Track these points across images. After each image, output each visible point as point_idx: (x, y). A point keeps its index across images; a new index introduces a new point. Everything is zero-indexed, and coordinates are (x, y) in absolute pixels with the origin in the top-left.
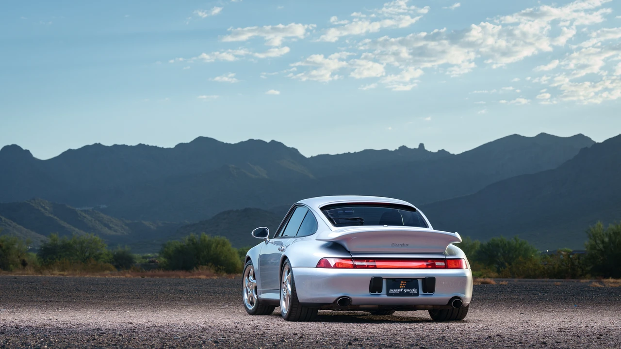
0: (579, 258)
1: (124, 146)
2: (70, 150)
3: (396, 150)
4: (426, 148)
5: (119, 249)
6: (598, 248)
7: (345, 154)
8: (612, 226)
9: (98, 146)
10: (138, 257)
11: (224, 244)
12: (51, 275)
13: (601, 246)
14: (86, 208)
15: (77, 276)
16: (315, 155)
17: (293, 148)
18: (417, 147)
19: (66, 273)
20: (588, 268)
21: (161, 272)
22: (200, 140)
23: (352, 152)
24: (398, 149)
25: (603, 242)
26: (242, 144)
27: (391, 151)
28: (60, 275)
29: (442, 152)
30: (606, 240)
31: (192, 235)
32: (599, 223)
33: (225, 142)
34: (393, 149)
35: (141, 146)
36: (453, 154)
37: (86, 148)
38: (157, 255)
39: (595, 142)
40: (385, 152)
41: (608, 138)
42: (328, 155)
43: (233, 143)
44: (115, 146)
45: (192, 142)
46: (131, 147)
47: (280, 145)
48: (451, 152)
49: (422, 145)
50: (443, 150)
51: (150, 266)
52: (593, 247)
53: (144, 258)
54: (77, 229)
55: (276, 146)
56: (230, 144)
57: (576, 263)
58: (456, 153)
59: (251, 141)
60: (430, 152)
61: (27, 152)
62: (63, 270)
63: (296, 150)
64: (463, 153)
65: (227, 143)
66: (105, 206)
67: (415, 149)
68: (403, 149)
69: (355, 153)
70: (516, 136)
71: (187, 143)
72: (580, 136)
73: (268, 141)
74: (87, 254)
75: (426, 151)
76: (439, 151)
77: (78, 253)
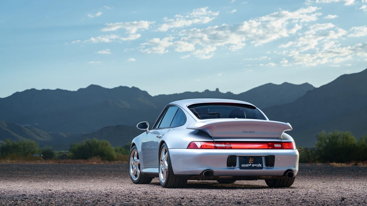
0: (312, 152)
1: (48, 90)
2: (17, 93)
5: (46, 148)
6: (323, 146)
7: (174, 94)
8: (331, 133)
9: (33, 90)
10: (56, 152)
11: (106, 145)
12: (5, 162)
13: (324, 145)
14: (27, 125)
15: (21, 163)
16: (157, 95)
18: (215, 90)
19: (14, 162)
20: (317, 157)
21: (70, 161)
22: (92, 87)
23: (178, 93)
24: (204, 91)
25: (326, 142)
26: (116, 88)
28: (11, 162)
30: (328, 141)
31: (88, 139)
32: (323, 131)
33: (106, 88)
34: (201, 92)
35: (58, 90)
37: (27, 91)
38: (67, 151)
39: (315, 87)
40: (197, 93)
42: (164, 95)
43: (110, 88)
44: (43, 90)
45: (87, 88)
46: (52, 90)
48: (234, 93)
49: (217, 89)
50: (230, 92)
51: (63, 157)
52: (320, 145)
53: (60, 153)
54: (21, 137)
55: (135, 90)
57: (310, 154)
59: (121, 87)
60: (222, 93)
62: (13, 160)
63: (146, 92)
64: (241, 93)
66: (37, 124)
67: (214, 92)
68: (207, 91)
69: (180, 93)
70: (270, 84)
71: (84, 89)
72: (306, 84)
73: (130, 87)
75: (220, 92)
76: (227, 93)
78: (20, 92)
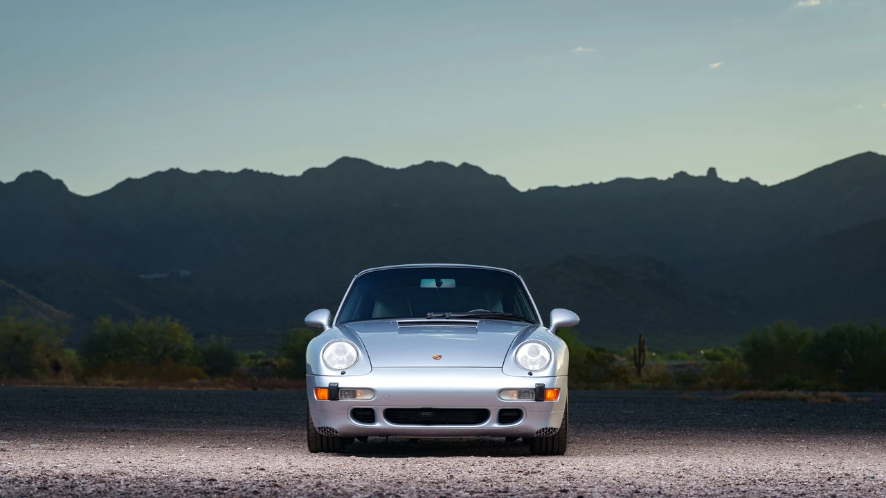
1: (218, 174)
2: (129, 181)
3: (669, 179)
4: (720, 175)
7: (584, 186)
9: (175, 173)
10: (243, 355)
12: (103, 385)
15: (146, 388)
17: (498, 177)
18: (704, 173)
19: (126, 382)
22: (345, 164)
23: (596, 182)
24: (672, 176)
26: (413, 169)
27: (661, 181)
28: (117, 385)
29: (747, 183)
33: (385, 166)
34: (665, 178)
35: (246, 172)
36: (765, 186)
37: (157, 176)
40: (652, 181)
42: (556, 188)
43: (398, 167)
44: (204, 173)
45: (331, 166)
46: (230, 174)
47: (477, 170)
48: (762, 183)
49: (712, 171)
50: (748, 179)
51: (264, 370)
53: (254, 358)
55: (470, 172)
56: (394, 170)
58: (769, 184)
59: (428, 164)
60: (727, 183)
61: (60, 183)
62: (122, 378)
63: (504, 179)
64: (782, 184)
65: (387, 168)
66: (187, 272)
67: (701, 177)
68: (681, 176)
69: (601, 183)
70: (870, 156)
71: (323, 169)
73: (457, 164)
74: (160, 352)
75: (720, 180)
76: (741, 180)
77: (144, 350)
78: (136, 180)
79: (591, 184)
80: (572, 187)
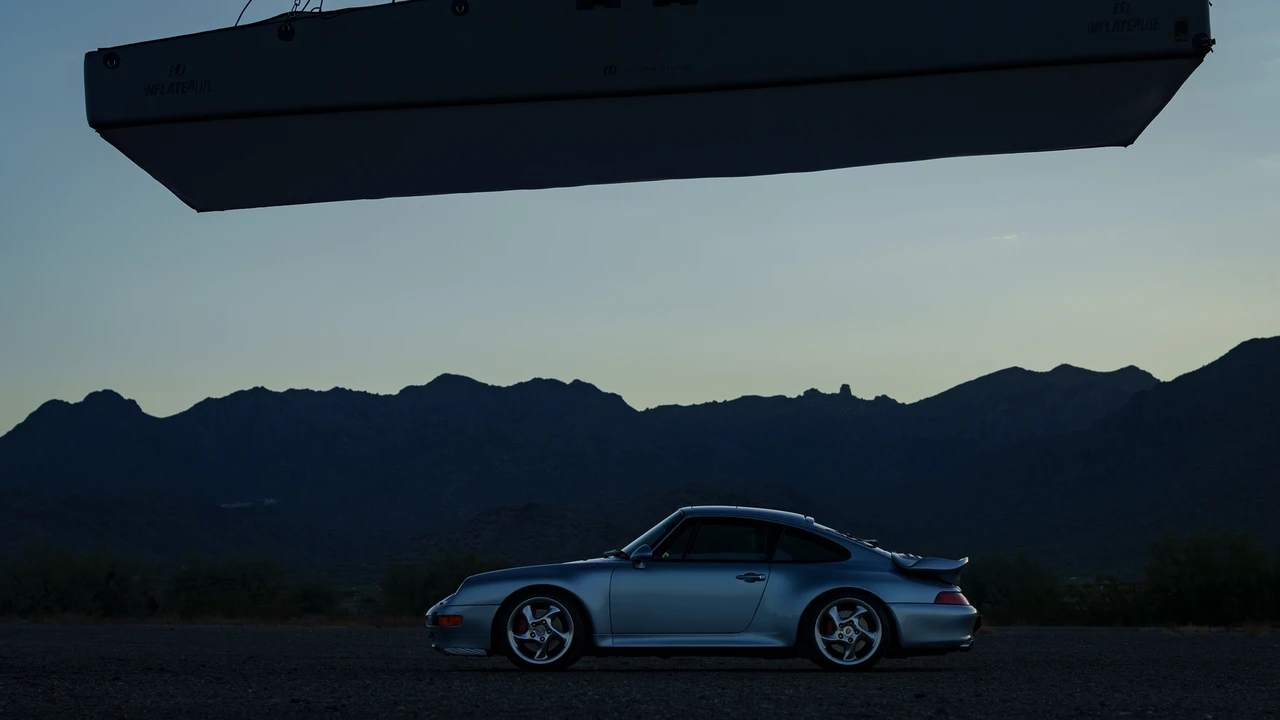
1: (307, 392)
2: (209, 399)
3: (799, 396)
4: (853, 393)
7: (707, 405)
9: (259, 392)
14: (238, 505)
16: (652, 406)
17: (613, 394)
18: (837, 391)
22: (445, 379)
23: (720, 400)
24: (802, 394)
26: (520, 387)
27: (791, 399)
29: (883, 401)
33: (489, 384)
34: (794, 396)
35: (337, 391)
37: (238, 395)
39: (1158, 380)
40: (780, 399)
41: (1181, 374)
43: (504, 385)
44: (291, 391)
45: (430, 385)
46: (320, 392)
47: (590, 387)
48: (900, 401)
49: (845, 388)
50: (884, 397)
55: (582, 390)
56: (499, 387)
58: (907, 402)
59: (537, 381)
60: (862, 401)
61: (132, 403)
63: (619, 397)
64: (921, 402)
65: (493, 386)
67: (833, 395)
68: (812, 394)
69: (725, 402)
70: (1015, 373)
71: (421, 386)
72: (1132, 371)
73: (568, 381)
75: (855, 397)
76: (877, 398)
78: (215, 400)
79: (715, 402)
80: (694, 406)
